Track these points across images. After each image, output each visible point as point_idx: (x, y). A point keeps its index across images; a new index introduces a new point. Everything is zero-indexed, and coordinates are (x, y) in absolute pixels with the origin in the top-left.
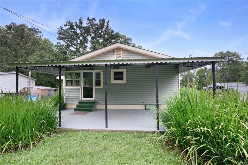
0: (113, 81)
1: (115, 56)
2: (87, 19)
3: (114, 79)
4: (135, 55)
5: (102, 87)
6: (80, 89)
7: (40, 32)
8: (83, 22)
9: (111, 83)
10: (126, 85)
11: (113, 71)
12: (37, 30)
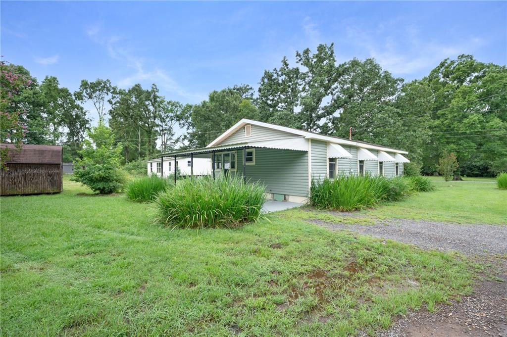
1: (246, 132)
2: (296, 55)
3: (246, 161)
5: (236, 169)
7: (251, 88)
8: (288, 62)
9: (242, 165)
10: (255, 168)
11: (246, 151)
12: (248, 87)
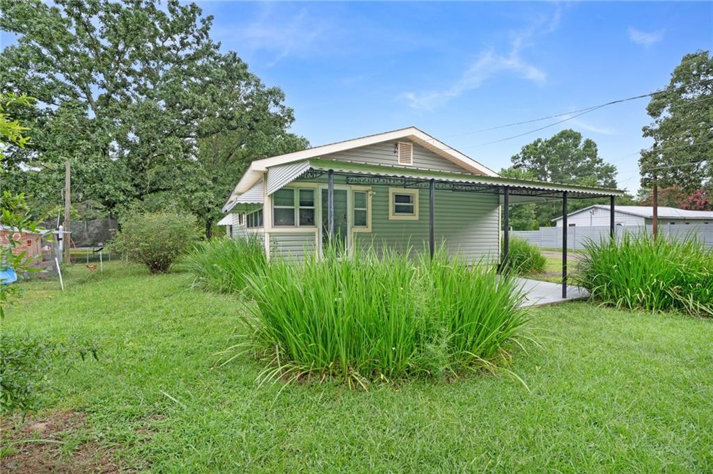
0: (392, 216)
1: (399, 156)
3: (397, 211)
4: (437, 159)
5: (368, 229)
6: (314, 233)
9: (388, 218)
10: (417, 226)
11: (393, 191)
